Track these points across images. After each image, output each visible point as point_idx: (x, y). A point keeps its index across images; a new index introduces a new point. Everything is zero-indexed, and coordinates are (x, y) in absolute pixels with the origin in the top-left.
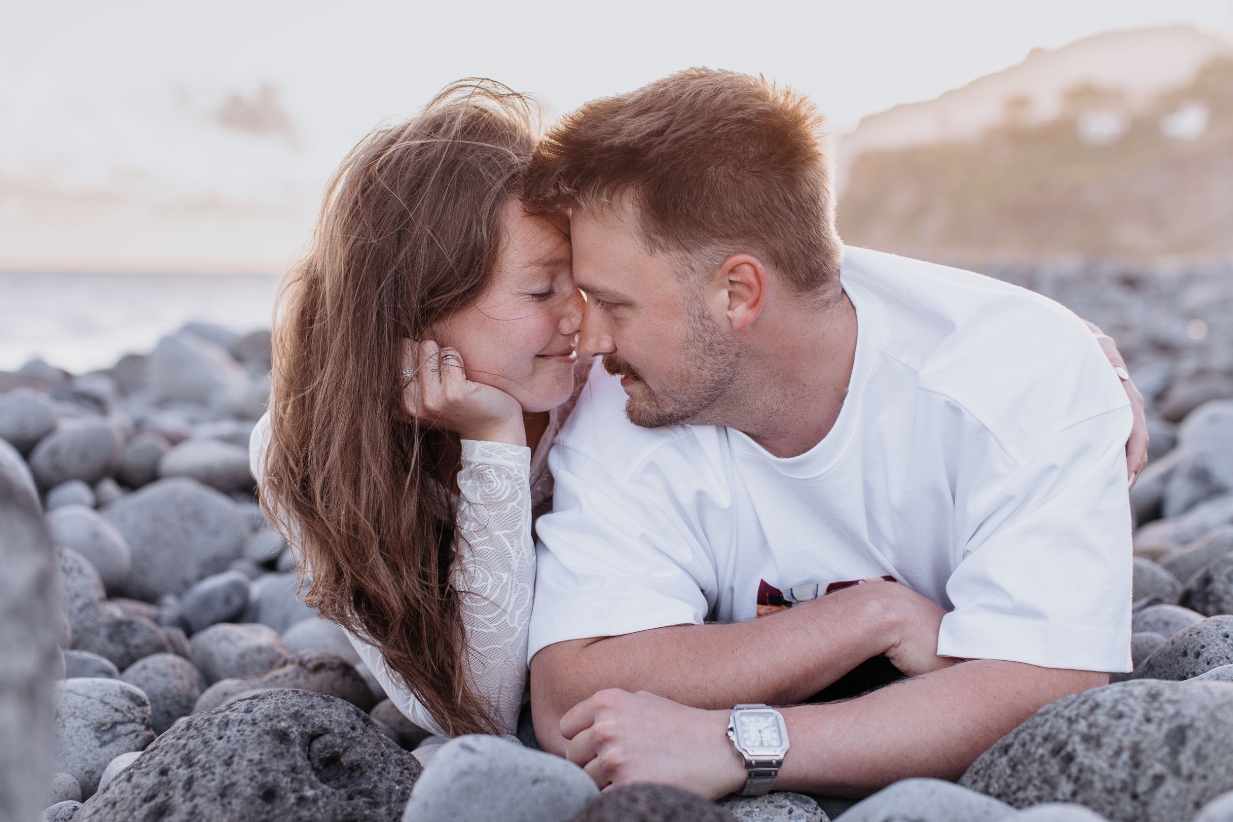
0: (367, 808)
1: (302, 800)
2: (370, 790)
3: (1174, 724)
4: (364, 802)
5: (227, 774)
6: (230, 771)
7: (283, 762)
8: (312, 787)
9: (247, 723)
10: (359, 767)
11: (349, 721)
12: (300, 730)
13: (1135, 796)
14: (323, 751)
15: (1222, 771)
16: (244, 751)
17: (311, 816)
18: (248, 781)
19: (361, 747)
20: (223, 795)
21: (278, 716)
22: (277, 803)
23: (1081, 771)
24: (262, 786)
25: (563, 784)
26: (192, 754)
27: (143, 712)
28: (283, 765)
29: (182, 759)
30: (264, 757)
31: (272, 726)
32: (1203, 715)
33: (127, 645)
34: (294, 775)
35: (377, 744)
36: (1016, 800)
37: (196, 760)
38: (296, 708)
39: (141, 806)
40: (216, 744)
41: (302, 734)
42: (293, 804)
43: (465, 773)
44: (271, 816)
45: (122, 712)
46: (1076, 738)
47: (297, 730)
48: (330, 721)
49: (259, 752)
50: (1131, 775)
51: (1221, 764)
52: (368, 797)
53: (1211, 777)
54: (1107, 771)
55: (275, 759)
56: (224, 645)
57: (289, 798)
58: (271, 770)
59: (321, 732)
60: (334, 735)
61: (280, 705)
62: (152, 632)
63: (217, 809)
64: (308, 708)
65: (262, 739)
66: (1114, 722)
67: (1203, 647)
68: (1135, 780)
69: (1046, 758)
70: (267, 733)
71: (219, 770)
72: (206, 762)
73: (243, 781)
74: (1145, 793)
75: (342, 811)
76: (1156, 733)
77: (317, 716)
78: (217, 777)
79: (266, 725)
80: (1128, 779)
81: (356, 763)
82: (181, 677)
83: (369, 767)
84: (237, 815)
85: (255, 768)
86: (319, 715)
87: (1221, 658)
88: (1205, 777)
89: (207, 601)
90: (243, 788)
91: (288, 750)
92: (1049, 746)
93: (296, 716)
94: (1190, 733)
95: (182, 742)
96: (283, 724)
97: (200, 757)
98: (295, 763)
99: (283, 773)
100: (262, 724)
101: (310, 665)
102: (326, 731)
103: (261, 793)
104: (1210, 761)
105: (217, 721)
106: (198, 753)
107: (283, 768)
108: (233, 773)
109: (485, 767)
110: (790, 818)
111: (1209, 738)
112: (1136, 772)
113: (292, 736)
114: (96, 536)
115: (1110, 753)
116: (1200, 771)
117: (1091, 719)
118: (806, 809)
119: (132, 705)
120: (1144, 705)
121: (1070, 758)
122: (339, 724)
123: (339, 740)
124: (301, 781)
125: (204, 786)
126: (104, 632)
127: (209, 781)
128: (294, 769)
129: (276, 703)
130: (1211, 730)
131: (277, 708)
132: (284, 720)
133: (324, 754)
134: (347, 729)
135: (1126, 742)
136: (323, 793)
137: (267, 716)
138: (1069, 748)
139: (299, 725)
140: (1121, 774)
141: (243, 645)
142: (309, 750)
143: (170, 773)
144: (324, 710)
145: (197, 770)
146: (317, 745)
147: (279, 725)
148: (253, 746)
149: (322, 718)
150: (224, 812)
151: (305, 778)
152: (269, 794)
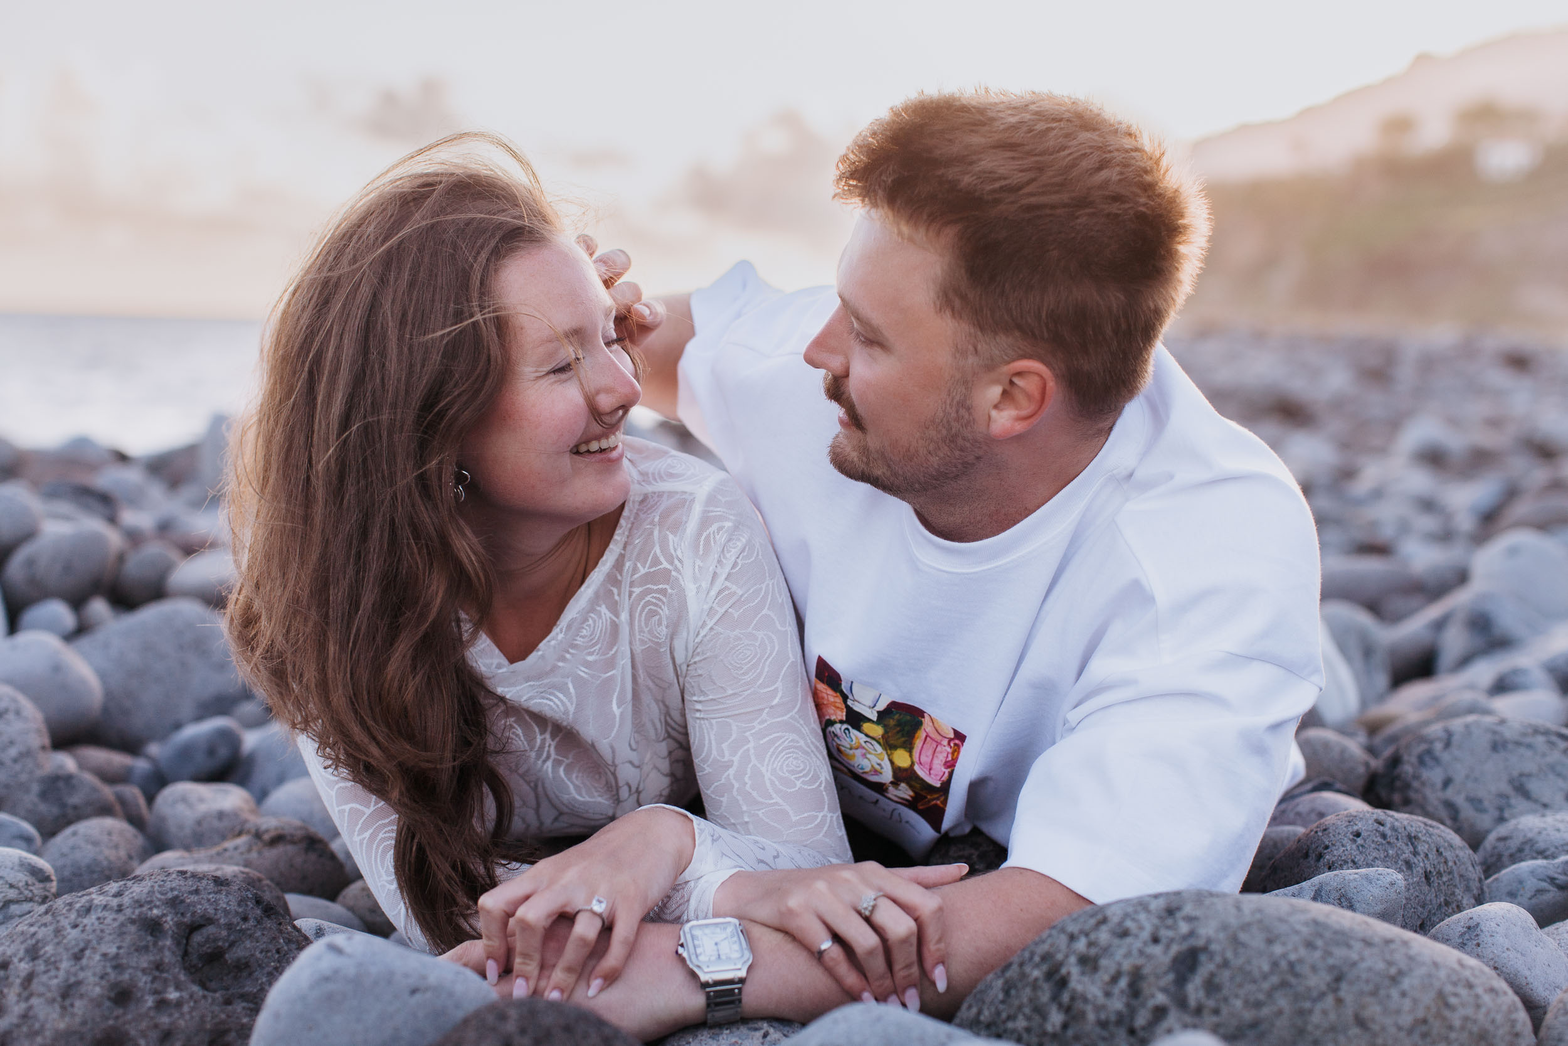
0: (246, 1015)
1: (162, 1004)
2: (255, 994)
3: (1185, 946)
4: (244, 1008)
5: (73, 970)
6: (78, 967)
7: (146, 957)
8: (178, 988)
9: (111, 909)
10: (247, 965)
11: (240, 910)
12: (175, 919)
13: (1132, 1032)
14: (203, 946)
15: (1238, 1003)
16: (99, 943)
17: (172, 1023)
18: (97, 979)
19: (252, 942)
20: (65, 995)
21: (151, 902)
22: (131, 1006)
23: (1073, 999)
24: (114, 986)
25: (451, 994)
26: (40, 945)
27: (45, 889)
28: (144, 961)
29: (27, 951)
30: (122, 951)
31: (141, 913)
32: (1221, 936)
33: (63, 805)
34: (157, 974)
35: (274, 938)
36: (1005, 1031)
37: (42, 952)
38: (176, 893)
40: (69, 934)
41: (178, 925)
42: (150, 1008)
43: (327, 979)
44: (121, 1021)
45: (18, 888)
46: (1073, 960)
47: (172, 920)
48: (216, 909)
49: (117, 945)
50: (1128, 1005)
51: (1237, 996)
52: (251, 1002)
53: (1225, 1011)
54: (1101, 1000)
55: (136, 954)
57: (146, 1001)
58: (129, 967)
59: (203, 923)
60: (219, 926)
61: (156, 888)
62: (95, 790)
63: (55, 1011)
64: (191, 893)
65: (124, 929)
66: (1116, 941)
67: (1326, 847)
68: (1132, 1011)
69: (1040, 982)
70: (133, 922)
71: (65, 965)
72: (52, 955)
73: (91, 980)
74: (1143, 1028)
75: (213, 1018)
76: (1161, 956)
77: (200, 903)
78: (62, 974)
79: (133, 913)
80: (1124, 1010)
81: (244, 961)
82: (116, 847)
83: (260, 966)
84: (78, 1020)
85: (108, 964)
86: (203, 902)
87: (1346, 862)
88: (1216, 1012)
89: (186, 752)
90: (90, 987)
91: (155, 944)
92: (1045, 967)
93: (174, 903)
94: (1203, 958)
95: (33, 930)
96: (155, 911)
97: (47, 948)
98: (162, 959)
99: (144, 971)
100: (128, 912)
101: (266, 837)
102: (210, 921)
103: (112, 995)
104: (1225, 992)
105: (78, 906)
106: (46, 944)
107: (145, 965)
108: (82, 969)
109: (351, 971)
111: (1225, 964)
112: (1134, 1003)
113: (166, 926)
115: (1107, 978)
116: (1211, 1003)
117: (1093, 936)
118: (785, 1033)
119: (31, 880)
120: (1156, 921)
121: (1063, 983)
122: (226, 912)
123: (224, 933)
124: (166, 981)
125: (44, 984)
126: (35, 788)
127: (50, 978)
128: (159, 966)
129: (152, 886)
130: (1229, 955)
131: (151, 892)
132: (157, 907)
133: (205, 948)
134: (235, 921)
135: (1127, 966)
136: (191, 996)
137: (137, 901)
138: (1064, 971)
139: (177, 914)
140: (1117, 1004)
141: (202, 808)
142: (187, 944)
143: (11, 967)
144: (211, 896)
145: (39, 965)
146: (197, 938)
147: (149, 913)
148: (111, 937)
149: (207, 906)
150: (62, 1016)
151: (170, 977)
152: (122, 996)
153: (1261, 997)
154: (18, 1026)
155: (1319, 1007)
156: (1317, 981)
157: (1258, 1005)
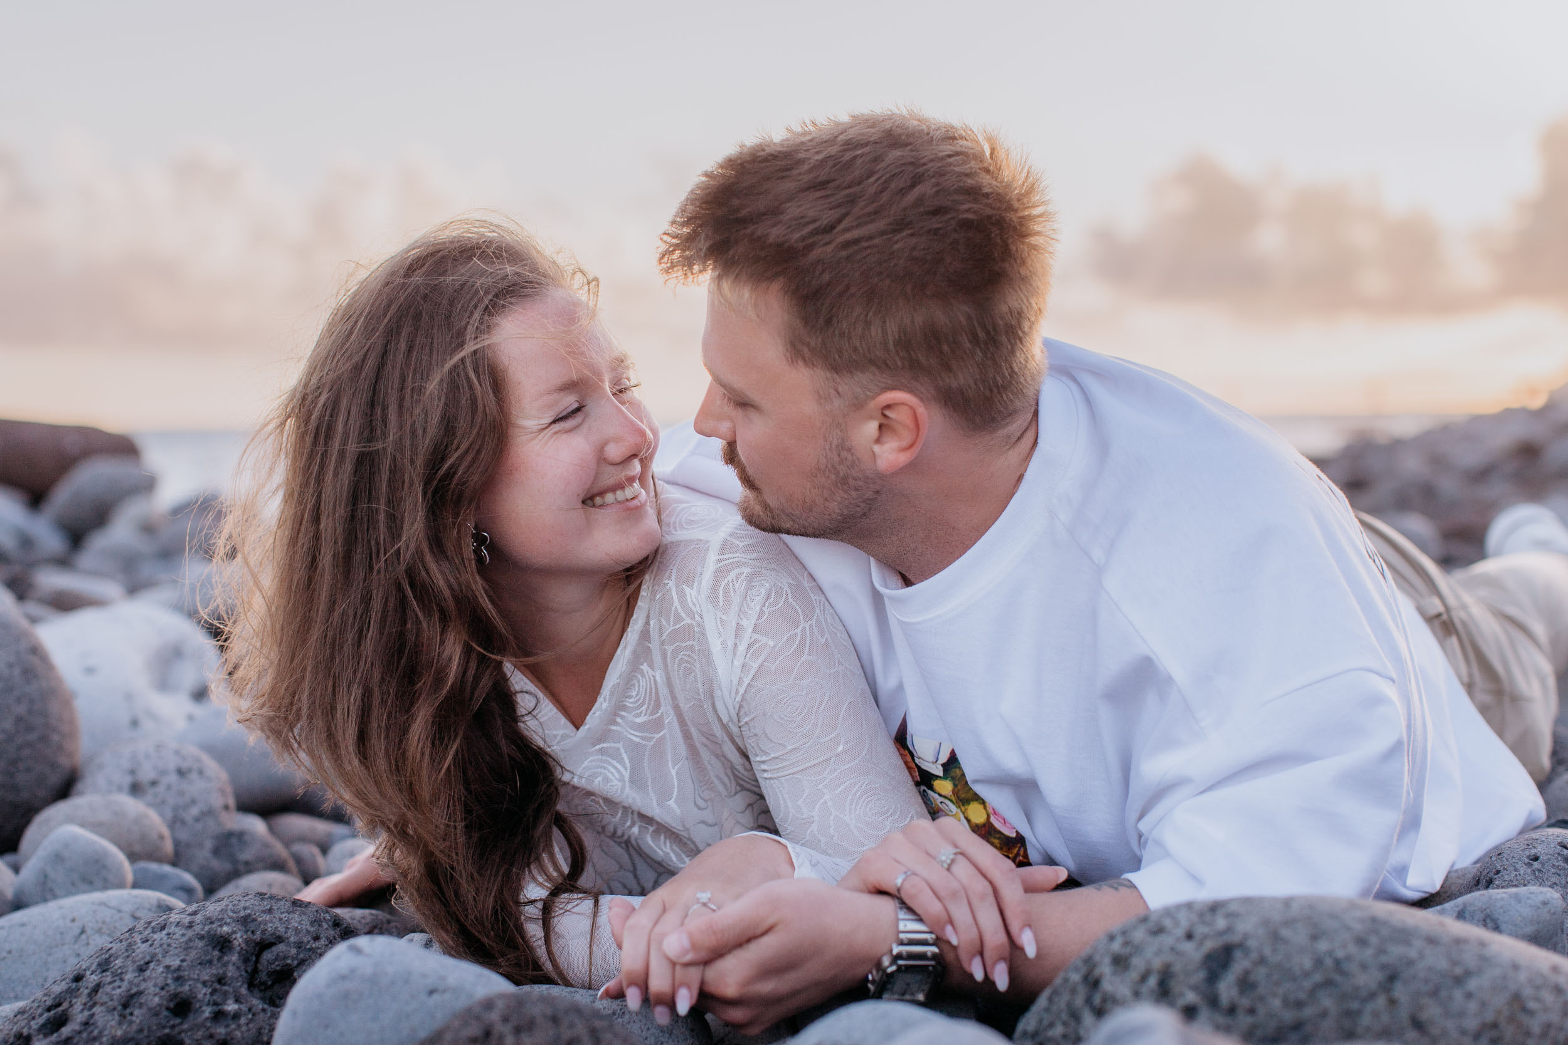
1: (219, 1016)
3: (1219, 942)
5: (136, 981)
6: (141, 978)
7: (208, 971)
8: (237, 1001)
9: (183, 925)
11: (312, 929)
12: (245, 937)
14: (273, 964)
15: (1276, 1003)
16: (164, 957)
17: (227, 1034)
18: (157, 990)
20: (125, 1006)
21: (223, 919)
22: (191, 1017)
24: (174, 996)
25: (470, 996)
26: (112, 959)
28: (206, 974)
29: (99, 965)
30: (185, 964)
31: (211, 930)
32: (1261, 931)
33: (235, 861)
34: (218, 986)
37: (112, 965)
38: (249, 911)
39: (41, 1015)
41: (247, 942)
42: (207, 1019)
43: (343, 978)
44: (177, 1029)
47: (242, 936)
48: (287, 928)
49: (181, 958)
51: (1274, 995)
53: (1261, 1010)
55: (199, 967)
57: (203, 1012)
58: (190, 979)
59: (273, 941)
60: (288, 944)
61: (232, 907)
63: (113, 1019)
64: (264, 912)
65: (191, 944)
66: (1151, 939)
69: (1078, 986)
70: (202, 937)
71: (130, 976)
72: (120, 967)
73: (152, 990)
76: (1193, 952)
77: (271, 922)
78: (125, 985)
79: (203, 929)
84: (135, 1027)
85: (170, 976)
86: (274, 920)
88: (1252, 1011)
90: (151, 998)
91: (221, 959)
92: (1083, 970)
93: (246, 921)
94: (1238, 954)
96: (225, 929)
97: (117, 962)
98: (225, 973)
99: (204, 983)
100: (198, 928)
102: (280, 939)
103: (172, 1005)
104: (1261, 990)
106: (116, 958)
107: (206, 978)
108: (144, 980)
109: (369, 970)
111: (1262, 961)
113: (236, 943)
115: (1136, 977)
116: (1245, 1002)
117: (1130, 936)
120: (1195, 919)
121: (1096, 984)
122: (297, 931)
123: (294, 951)
124: (226, 993)
125: (108, 994)
126: (209, 844)
127: (114, 989)
128: (221, 980)
129: (227, 906)
130: (1267, 951)
131: (225, 911)
132: (228, 924)
133: (273, 966)
134: (305, 940)
135: (1157, 963)
136: (250, 1010)
137: (209, 918)
138: (1098, 973)
139: (247, 931)
142: (257, 961)
143: (84, 979)
144: (284, 915)
145: (107, 976)
146: (267, 956)
147: (219, 929)
148: (177, 951)
149: (277, 924)
150: (120, 1023)
151: (231, 990)
152: (182, 1007)
153: (1302, 996)
154: (80, 1032)
155: (1369, 1007)
156: (1368, 980)
157: (1299, 1005)
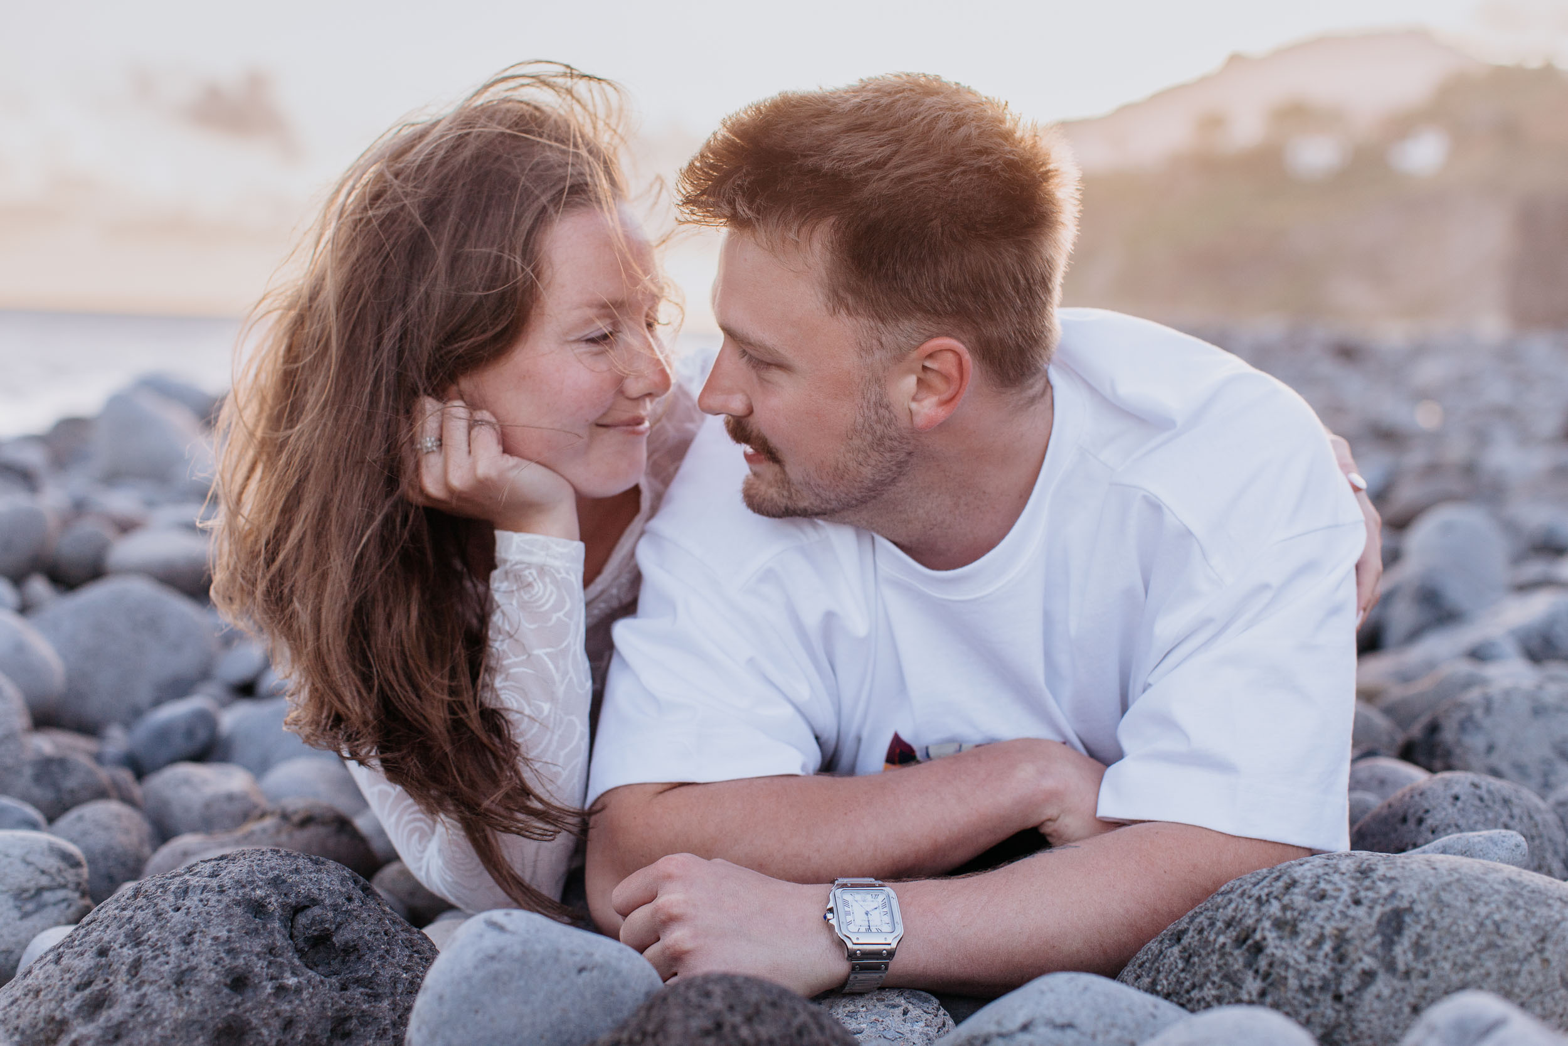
0: (365, 1001)
1: (281, 990)
2: (371, 978)
3: (1388, 908)
4: (361, 993)
5: (184, 955)
6: (189, 952)
7: (258, 940)
8: (294, 973)
9: (211, 890)
10: (355, 948)
11: (344, 890)
12: (280, 900)
13: (1338, 998)
14: (310, 928)
15: (1447, 966)
16: (207, 927)
17: (293, 1011)
18: (212, 965)
19: (359, 924)
20: (179, 983)
21: (253, 882)
22: (249, 993)
23: (1271, 965)
24: (230, 971)
25: (617, 973)
26: (140, 929)
27: (78, 875)
28: (258, 945)
29: (127, 936)
30: (233, 934)
31: (244, 894)
32: (1425, 896)
33: (57, 788)
34: (271, 958)
35: (380, 919)
36: (1189, 1001)
37: (145, 937)
38: (277, 872)
39: (72, 996)
40: (172, 917)
41: (283, 906)
42: (270, 994)
43: (492, 958)
44: (241, 1009)
45: (50, 874)
46: (1267, 924)
47: (277, 901)
48: (320, 889)
49: (227, 927)
50: (1333, 969)
51: (1445, 958)
52: (366, 987)
53: (1433, 974)
54: (1304, 966)
55: (248, 937)
56: (185, 791)
57: (265, 987)
58: (242, 952)
59: (308, 904)
60: (324, 907)
61: (255, 868)
62: (91, 773)
63: (171, 1000)
64: (291, 872)
65: (231, 911)
66: (1313, 904)
67: (1427, 811)
68: (1339, 976)
69: (1228, 949)
70: (238, 904)
71: (174, 950)
72: (158, 940)
73: (205, 965)
74: (1350, 994)
75: (333, 1005)
76: (1366, 919)
77: (303, 883)
78: (172, 959)
79: (237, 894)
80: (1331, 976)
81: (352, 944)
82: (127, 831)
83: (369, 948)
84: (197, 1009)
85: (221, 949)
86: (305, 882)
87: (1449, 826)
88: (1425, 975)
89: (163, 734)
90: (206, 974)
91: (264, 926)
92: (1233, 933)
93: (276, 882)
94: (1408, 919)
95: (128, 913)
96: (259, 892)
97: (150, 933)
98: (274, 943)
99: (258, 955)
100: (232, 892)
102: (314, 902)
103: (228, 981)
104: (1434, 954)
105: (173, 887)
106: (148, 929)
107: (258, 949)
108: (193, 954)
109: (517, 950)
110: (905, 1021)
111: (1432, 926)
112: (1340, 967)
113: (271, 908)
114: (20, 648)
115: (1309, 942)
116: (1420, 966)
117: (1286, 900)
118: (925, 1009)
119: (62, 865)
120: (1352, 883)
121: (1259, 948)
122: (331, 893)
123: (331, 914)
124: (281, 965)
125: (154, 971)
126: (28, 772)
127: (161, 964)
128: (271, 950)
129: (250, 866)
130: (1435, 915)
131: (251, 872)
132: (260, 887)
133: (311, 931)
134: (340, 901)
135: (1329, 930)
136: (309, 981)
137: (238, 882)
138: (1258, 936)
139: (280, 895)
140: (1322, 969)
141: (209, 791)
142: (292, 926)
143: (111, 953)
144: (312, 875)
145: (145, 950)
146: (302, 920)
147: (253, 893)
148: (219, 920)
149: (310, 886)
150: (180, 1004)
151: (285, 961)
152: (239, 982)
153: (1469, 958)
154: (133, 1016)
155: (1526, 968)
156: (1524, 942)
157: (1466, 967)
